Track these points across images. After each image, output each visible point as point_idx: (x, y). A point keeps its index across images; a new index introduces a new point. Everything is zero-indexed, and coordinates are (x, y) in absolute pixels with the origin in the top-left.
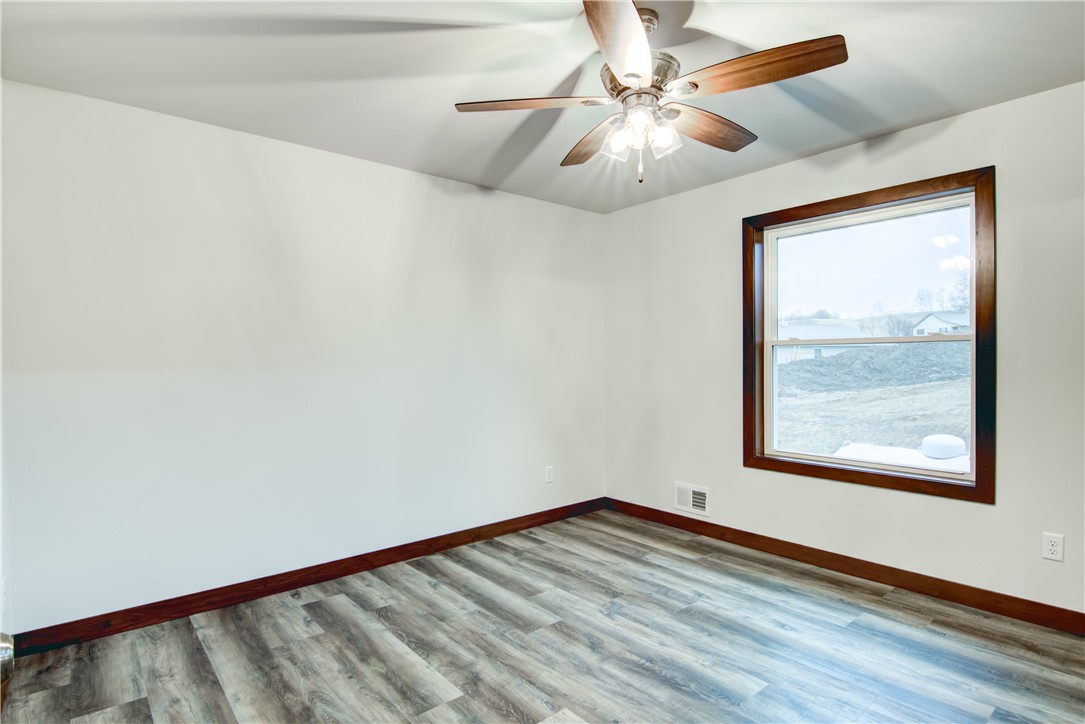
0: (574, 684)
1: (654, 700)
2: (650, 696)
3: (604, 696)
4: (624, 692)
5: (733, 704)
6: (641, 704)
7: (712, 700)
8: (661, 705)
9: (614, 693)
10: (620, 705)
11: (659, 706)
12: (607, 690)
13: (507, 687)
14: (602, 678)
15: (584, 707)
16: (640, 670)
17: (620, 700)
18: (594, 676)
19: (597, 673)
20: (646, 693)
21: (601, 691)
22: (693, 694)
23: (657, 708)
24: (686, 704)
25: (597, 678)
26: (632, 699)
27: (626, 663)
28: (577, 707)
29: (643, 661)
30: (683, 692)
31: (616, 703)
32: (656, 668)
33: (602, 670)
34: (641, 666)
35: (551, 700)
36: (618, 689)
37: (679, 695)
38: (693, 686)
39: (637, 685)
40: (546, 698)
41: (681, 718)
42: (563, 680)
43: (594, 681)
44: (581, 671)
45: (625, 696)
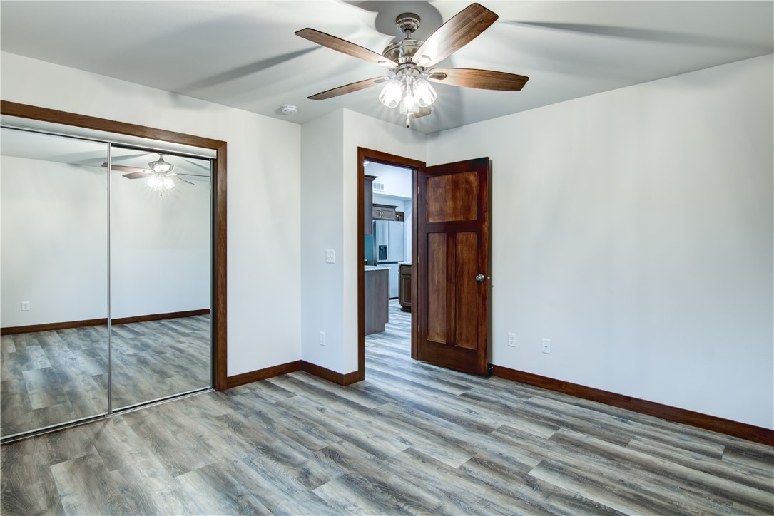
0: (457, 484)
1: (400, 475)
2: (402, 478)
3: (433, 476)
4: (420, 480)
5: (348, 475)
6: (408, 472)
7: (361, 477)
8: (396, 473)
9: (426, 479)
10: (423, 472)
11: (397, 472)
12: (432, 481)
13: (504, 481)
14: (438, 490)
15: (445, 469)
16: (408, 499)
17: (423, 475)
18: (444, 492)
19: (442, 494)
20: (405, 480)
21: (436, 480)
22: (372, 480)
23: (398, 470)
24: (379, 474)
25: (441, 490)
26: (415, 476)
27: (420, 506)
28: (449, 469)
29: (406, 508)
30: (379, 482)
31: (425, 473)
32: (395, 501)
33: (439, 497)
34: (408, 503)
35: (468, 473)
36: (424, 482)
37: (382, 479)
38: (370, 487)
39: (411, 485)
40: (471, 474)
41: (384, 466)
42: (467, 488)
43: (444, 488)
44: (456, 495)
45: (419, 477)
